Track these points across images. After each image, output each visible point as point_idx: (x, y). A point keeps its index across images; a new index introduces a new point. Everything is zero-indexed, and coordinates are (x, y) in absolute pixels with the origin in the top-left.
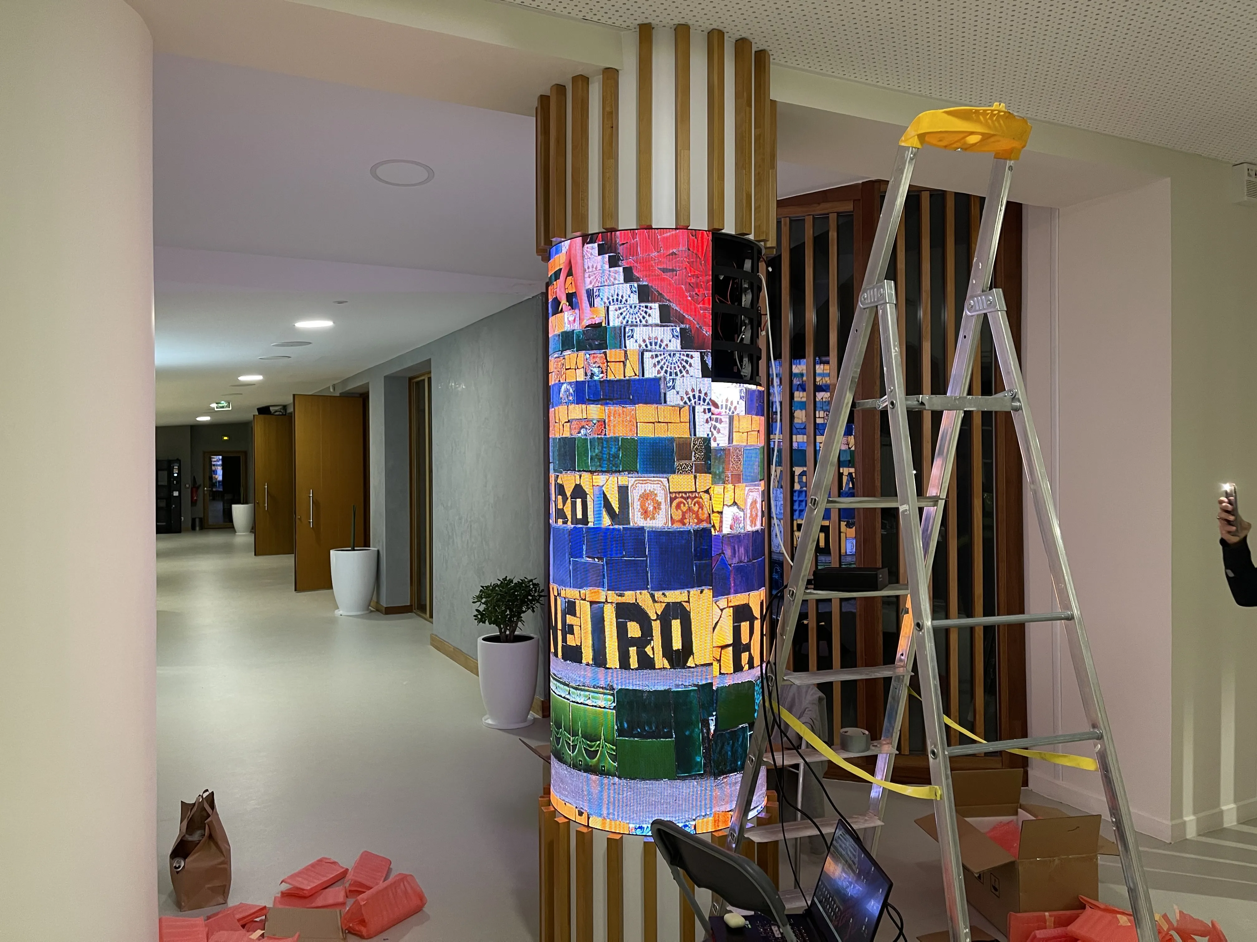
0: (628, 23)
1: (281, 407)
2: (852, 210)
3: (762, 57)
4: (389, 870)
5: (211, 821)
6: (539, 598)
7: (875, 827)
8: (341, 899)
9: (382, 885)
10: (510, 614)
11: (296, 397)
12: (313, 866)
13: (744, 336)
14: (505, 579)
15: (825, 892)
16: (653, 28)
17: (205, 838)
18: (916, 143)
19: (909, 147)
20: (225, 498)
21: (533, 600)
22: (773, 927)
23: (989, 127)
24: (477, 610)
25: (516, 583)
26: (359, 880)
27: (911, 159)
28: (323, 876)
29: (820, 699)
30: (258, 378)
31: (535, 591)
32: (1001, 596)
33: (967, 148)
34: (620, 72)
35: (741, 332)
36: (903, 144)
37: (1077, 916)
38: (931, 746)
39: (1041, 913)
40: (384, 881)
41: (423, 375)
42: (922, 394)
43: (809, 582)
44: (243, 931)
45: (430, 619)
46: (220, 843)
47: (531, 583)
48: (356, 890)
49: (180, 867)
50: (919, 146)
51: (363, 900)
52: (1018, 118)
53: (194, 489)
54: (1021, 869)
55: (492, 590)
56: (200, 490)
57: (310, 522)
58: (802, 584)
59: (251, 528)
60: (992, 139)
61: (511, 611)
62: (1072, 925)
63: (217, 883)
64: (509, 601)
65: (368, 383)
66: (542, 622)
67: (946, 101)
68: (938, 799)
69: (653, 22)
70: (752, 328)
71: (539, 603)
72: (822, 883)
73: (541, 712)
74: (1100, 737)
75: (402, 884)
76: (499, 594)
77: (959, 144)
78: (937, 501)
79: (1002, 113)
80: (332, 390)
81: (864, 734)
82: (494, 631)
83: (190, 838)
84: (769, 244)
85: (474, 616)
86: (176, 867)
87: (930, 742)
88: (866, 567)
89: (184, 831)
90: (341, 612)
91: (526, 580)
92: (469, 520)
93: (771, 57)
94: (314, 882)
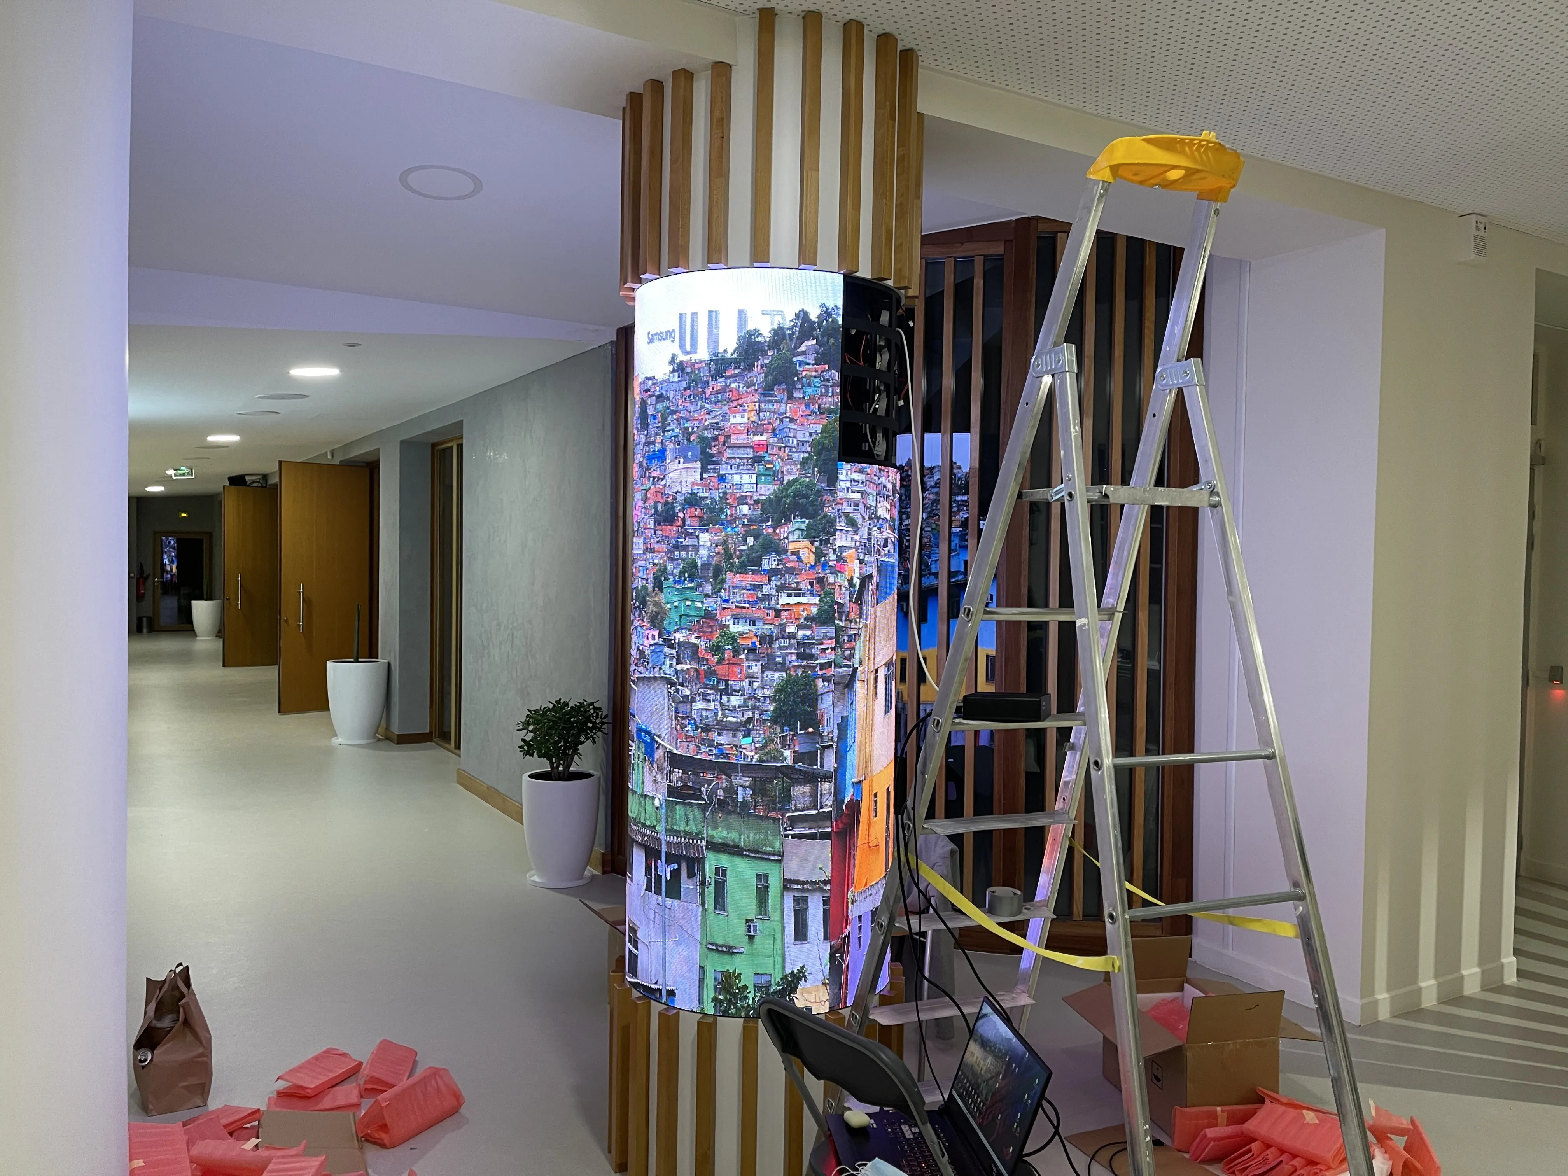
0: (745, 7)
1: (260, 477)
2: (1003, 253)
3: (908, 57)
4: (415, 1063)
5: (187, 1003)
6: (601, 726)
7: (1024, 1006)
8: (354, 1098)
9: (405, 1083)
10: (565, 746)
11: (283, 463)
12: (316, 1058)
13: (877, 406)
14: (558, 702)
15: (966, 1084)
16: (776, 14)
17: (178, 1024)
18: (1107, 176)
19: (1099, 181)
20: (182, 592)
21: (594, 728)
22: (903, 1127)
23: (1194, 160)
24: (523, 740)
25: (572, 707)
26: (376, 1075)
27: (1101, 196)
28: (331, 1071)
29: (952, 852)
30: (234, 438)
31: (597, 717)
32: (1168, 728)
33: (1167, 185)
34: (733, 68)
35: (873, 401)
36: (1092, 177)
37: (1253, 1113)
38: (1109, 908)
39: (1214, 1107)
40: (408, 1078)
41: (451, 440)
42: (1107, 484)
43: (958, 710)
44: (232, 1140)
45: (457, 751)
46: (198, 1029)
47: (591, 707)
48: (375, 1087)
49: (145, 1060)
50: (1111, 180)
51: (385, 1100)
52: (1230, 151)
53: (141, 580)
54: (1189, 1054)
55: (542, 716)
56: (150, 581)
57: (299, 625)
58: (950, 711)
59: (216, 631)
60: (1197, 176)
61: (566, 742)
62: (1248, 1122)
63: (193, 1081)
64: (563, 729)
65: (378, 449)
66: (604, 756)
67: (1141, 128)
68: (1116, 971)
69: (776, 7)
70: (888, 396)
71: (602, 731)
72: (963, 1073)
73: (600, 868)
74: (1301, 898)
75: (433, 1082)
76: (550, 720)
77: (1157, 180)
78: (1113, 614)
79: (1211, 145)
80: (329, 457)
81: (1015, 894)
82: (544, 766)
83: (159, 1025)
84: (911, 293)
85: (519, 747)
86: (141, 1061)
87: (1108, 904)
88: (1008, 691)
89: (151, 1013)
90: (340, 740)
91: (585, 703)
92: (510, 626)
93: (920, 59)
94: (318, 1078)
